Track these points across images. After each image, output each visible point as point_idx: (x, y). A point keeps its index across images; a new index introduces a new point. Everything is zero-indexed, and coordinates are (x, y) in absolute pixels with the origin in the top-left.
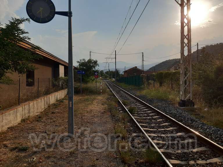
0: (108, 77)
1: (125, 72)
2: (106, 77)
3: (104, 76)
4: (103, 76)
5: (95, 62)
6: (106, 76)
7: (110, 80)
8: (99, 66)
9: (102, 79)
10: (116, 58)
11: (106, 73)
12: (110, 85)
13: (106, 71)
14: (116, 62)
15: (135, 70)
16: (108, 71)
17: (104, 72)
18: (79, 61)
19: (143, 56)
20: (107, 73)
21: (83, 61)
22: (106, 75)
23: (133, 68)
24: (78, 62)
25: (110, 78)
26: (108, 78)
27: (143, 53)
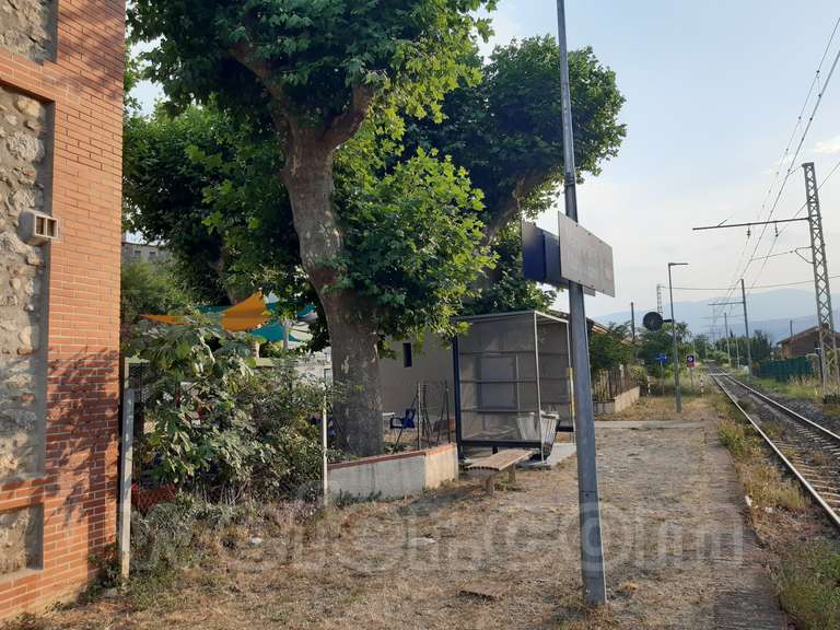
0: (727, 362)
1: (785, 343)
2: (719, 361)
3: (710, 356)
4: (704, 357)
6: (718, 357)
7: (732, 371)
9: (703, 370)
10: (744, 302)
11: (717, 344)
12: (728, 385)
13: (717, 339)
14: (746, 315)
17: (711, 342)
20: (721, 345)
22: (719, 352)
23: (810, 330)
25: (734, 364)
26: (726, 365)
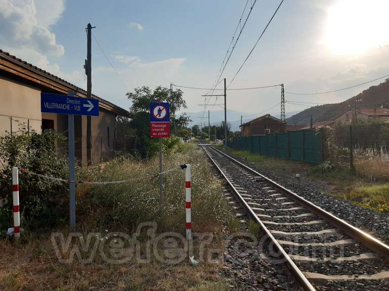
0: (208, 137)
1: (244, 126)
2: (203, 137)
3: (199, 135)
4: (197, 135)
5: (177, 96)
6: (203, 135)
7: (212, 142)
8: (185, 107)
9: (196, 141)
11: (203, 130)
12: (215, 156)
13: (203, 127)
15: (266, 121)
16: (208, 125)
17: (200, 128)
18: (134, 93)
19: (283, 91)
20: (205, 129)
21: (145, 94)
22: (204, 133)
23: (263, 117)
24: (130, 95)
25: (212, 139)
26: (207, 139)
27: (282, 85)
